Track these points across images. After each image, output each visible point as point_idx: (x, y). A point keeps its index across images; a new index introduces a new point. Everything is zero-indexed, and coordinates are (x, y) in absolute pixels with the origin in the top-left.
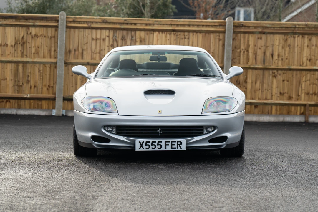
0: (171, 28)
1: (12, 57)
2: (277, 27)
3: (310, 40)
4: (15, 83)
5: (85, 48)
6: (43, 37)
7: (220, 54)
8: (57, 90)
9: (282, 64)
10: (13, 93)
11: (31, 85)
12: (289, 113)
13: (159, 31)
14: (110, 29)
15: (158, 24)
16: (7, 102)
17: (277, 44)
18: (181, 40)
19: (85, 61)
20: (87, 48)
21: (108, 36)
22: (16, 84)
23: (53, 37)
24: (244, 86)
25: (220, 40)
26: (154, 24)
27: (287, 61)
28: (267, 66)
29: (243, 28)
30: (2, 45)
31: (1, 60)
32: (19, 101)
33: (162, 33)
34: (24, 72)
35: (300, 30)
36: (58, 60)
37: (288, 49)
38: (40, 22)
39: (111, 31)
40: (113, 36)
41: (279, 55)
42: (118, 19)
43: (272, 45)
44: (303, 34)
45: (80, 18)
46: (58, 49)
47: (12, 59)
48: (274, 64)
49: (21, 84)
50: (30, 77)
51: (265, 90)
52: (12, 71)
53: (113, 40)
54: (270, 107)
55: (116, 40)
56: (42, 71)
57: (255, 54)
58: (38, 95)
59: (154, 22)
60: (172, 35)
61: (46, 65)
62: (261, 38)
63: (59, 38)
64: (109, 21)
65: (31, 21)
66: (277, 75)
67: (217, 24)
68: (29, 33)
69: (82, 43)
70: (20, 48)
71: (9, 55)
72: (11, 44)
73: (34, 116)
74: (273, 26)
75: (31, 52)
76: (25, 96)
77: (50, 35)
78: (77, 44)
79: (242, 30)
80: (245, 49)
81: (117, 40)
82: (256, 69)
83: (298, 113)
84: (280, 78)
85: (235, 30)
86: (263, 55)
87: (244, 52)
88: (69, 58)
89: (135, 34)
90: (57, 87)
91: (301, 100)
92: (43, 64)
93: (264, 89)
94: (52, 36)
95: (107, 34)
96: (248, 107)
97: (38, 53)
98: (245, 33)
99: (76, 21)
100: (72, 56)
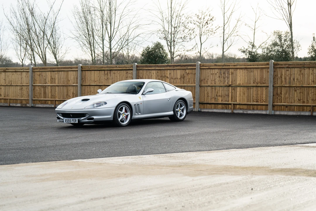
0: (245, 67)
3: (313, 70)
6: (191, 74)
8: (196, 99)
9: (299, 84)
12: (303, 110)
13: (240, 68)
14: (218, 69)
17: (296, 73)
18: (250, 73)
19: (208, 85)
20: (209, 79)
24: (280, 96)
27: (301, 82)
28: (291, 85)
29: (279, 65)
30: (176, 79)
33: (241, 70)
35: (308, 65)
36: (196, 85)
37: (302, 76)
40: (220, 72)
41: (297, 79)
42: (221, 64)
43: (294, 74)
44: (309, 68)
45: (206, 64)
46: (196, 80)
48: (295, 84)
51: (291, 98)
54: (293, 107)
55: (221, 74)
57: (285, 79)
60: (246, 70)
62: (288, 71)
64: (217, 65)
65: (186, 67)
67: (266, 64)
68: (186, 72)
69: (207, 76)
70: (183, 80)
72: (179, 78)
75: (187, 81)
78: (205, 77)
79: (278, 67)
82: (286, 87)
83: (308, 110)
84: (298, 91)
85: (274, 67)
86: (289, 79)
87: (280, 78)
89: (229, 70)
91: (309, 103)
92: (192, 87)
94: (195, 73)
95: (217, 71)
96: (283, 107)
97: (189, 82)
98: (280, 68)
99: (204, 65)
100: (203, 83)
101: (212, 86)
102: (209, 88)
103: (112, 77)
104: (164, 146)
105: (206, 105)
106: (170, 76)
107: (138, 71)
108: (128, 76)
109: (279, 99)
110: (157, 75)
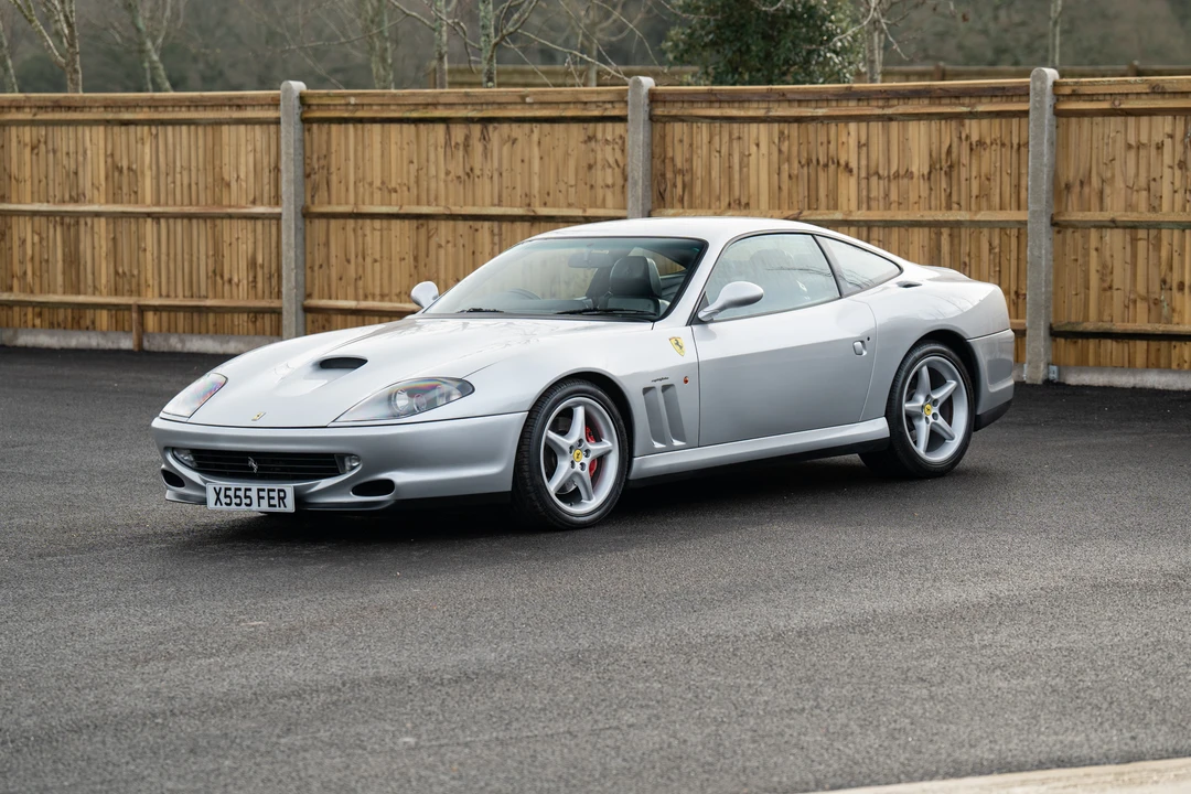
1: (925, 209)
5: (1109, 174)
6: (999, 147)
8: (1028, 306)
14: (1174, 112)
19: (1106, 216)
20: (1113, 176)
23: (1024, 145)
30: (899, 176)
34: (954, 253)
36: (1029, 215)
38: (991, 102)
39: (1178, 118)
40: (1185, 133)
45: (1091, 84)
46: (1030, 183)
52: (926, 250)
53: (1186, 147)
56: (997, 250)
61: (1009, 231)
63: (1030, 148)
64: (1169, 88)
65: (967, 101)
68: (963, 136)
69: (1100, 161)
70: (943, 183)
72: (921, 171)
75: (971, 192)
78: (1088, 165)
88: (1066, 209)
92: (999, 228)
94: (1021, 143)
95: (1168, 129)
97: (988, 196)
99: (1080, 92)
100: (1075, 202)
101: (1133, 227)
102: (1115, 239)
103: (496, 165)
104: (841, 718)
105: (1092, 343)
106: (864, 162)
107: (659, 126)
108: (599, 157)
110: (780, 151)
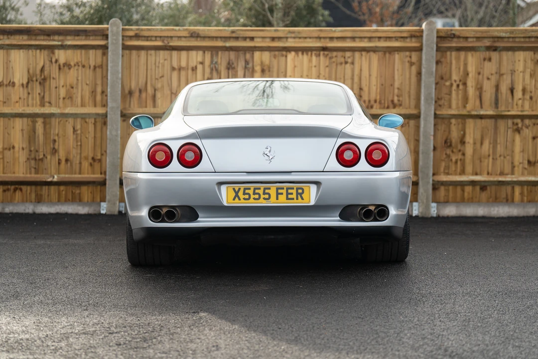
0: (319, 44)
1: (24, 106)
2: (520, 37)
4: (30, 155)
5: (159, 85)
6: (80, 67)
7: (413, 92)
8: (108, 166)
9: (531, 107)
10: (27, 174)
11: (61, 158)
13: (296, 50)
14: (204, 49)
15: (294, 38)
16: (15, 190)
17: (521, 68)
18: (339, 67)
19: (159, 110)
20: (163, 87)
21: (202, 63)
22: (33, 156)
23: (99, 67)
24: (460, 151)
25: (411, 64)
26: (287, 38)
28: (501, 111)
29: (455, 40)
30: (3, 85)
31: (3, 112)
32: (39, 187)
33: (303, 54)
34: (46, 134)
36: (108, 110)
38: (74, 40)
39: (206, 52)
40: (212, 62)
41: (524, 91)
42: (219, 30)
43: (511, 70)
45: (149, 30)
46: (109, 90)
47: (24, 110)
48: (515, 106)
49: (41, 156)
50: (57, 143)
51: (500, 156)
52: (24, 132)
53: (212, 70)
54: (509, 188)
55: (217, 70)
56: (79, 132)
57: (478, 89)
58: (73, 176)
59: (287, 34)
60: (322, 57)
61: (87, 120)
62: (490, 60)
63: (109, 68)
64: (202, 34)
65: (56, 37)
66: (522, 128)
67: (405, 35)
68: (54, 60)
69: (153, 77)
70: (38, 89)
71: (17, 102)
72: (21, 83)
73: (66, 215)
74: (512, 36)
75: (59, 95)
76: (50, 180)
77: (92, 64)
78: (144, 81)
79: (454, 45)
80: (460, 81)
81: (219, 69)
82: (481, 117)
84: (528, 133)
85: (439, 45)
86: (494, 90)
87: (458, 86)
88: (130, 106)
89: (253, 57)
90: (108, 160)
92: (82, 118)
93: (498, 155)
94: (97, 65)
95: (200, 59)
96: (468, 189)
97: (71, 98)
98: (459, 49)
99: (141, 35)
100: (136, 102)
109: (456, 162)
